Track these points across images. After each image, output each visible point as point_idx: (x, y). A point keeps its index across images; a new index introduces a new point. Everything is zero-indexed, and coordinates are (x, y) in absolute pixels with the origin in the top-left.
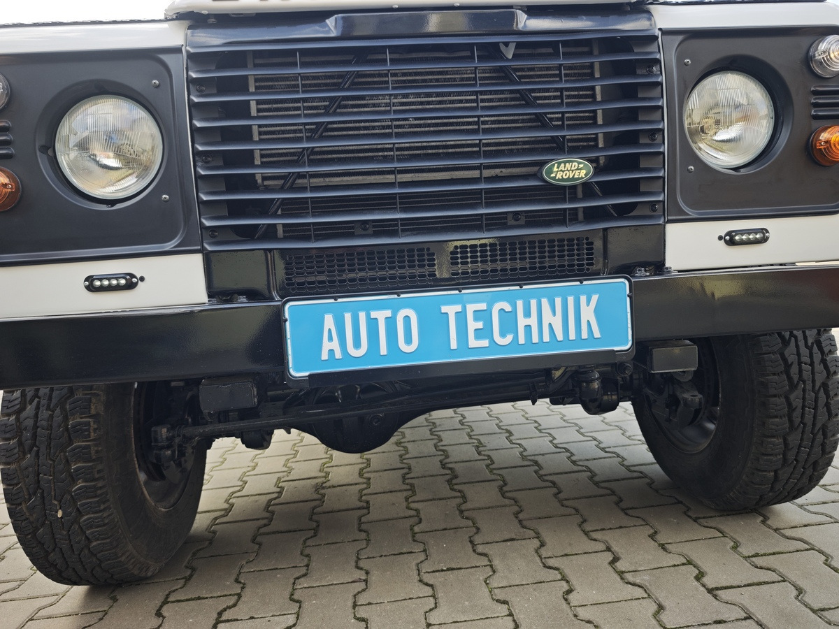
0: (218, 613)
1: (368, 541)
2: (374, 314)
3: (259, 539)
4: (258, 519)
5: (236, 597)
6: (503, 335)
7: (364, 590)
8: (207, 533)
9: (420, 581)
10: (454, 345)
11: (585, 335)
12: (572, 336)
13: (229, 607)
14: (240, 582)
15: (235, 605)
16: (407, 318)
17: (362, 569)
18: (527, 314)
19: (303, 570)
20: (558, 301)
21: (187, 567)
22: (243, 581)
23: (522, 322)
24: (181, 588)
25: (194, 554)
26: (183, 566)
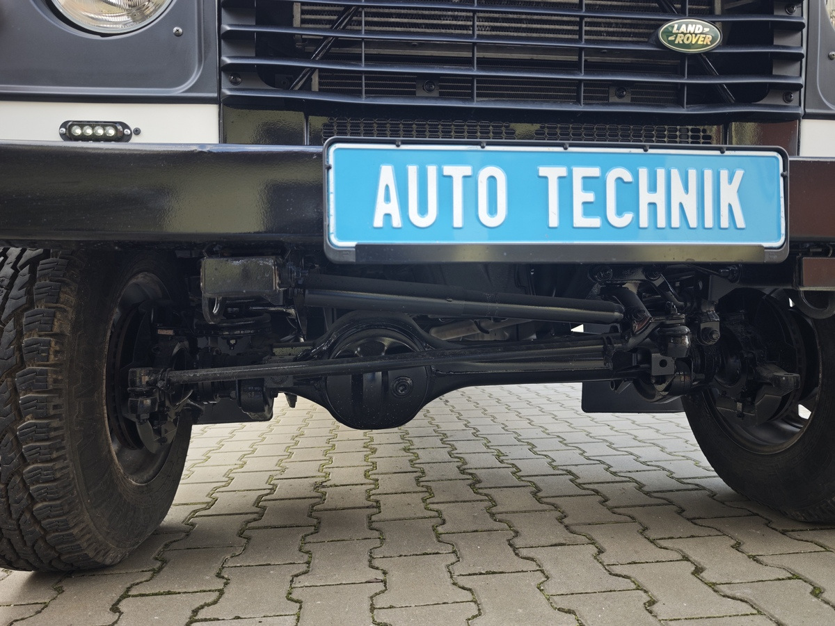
0: (193, 611)
1: (382, 540)
2: (448, 170)
3: (247, 533)
4: (247, 514)
5: (217, 593)
6: (619, 213)
7: (383, 592)
8: (183, 525)
9: (454, 584)
10: (554, 221)
11: (725, 222)
12: (709, 223)
13: (208, 605)
14: (223, 578)
15: (215, 602)
16: (492, 179)
17: (377, 568)
18: (653, 188)
19: (304, 568)
20: (692, 174)
21: (156, 559)
22: (226, 576)
23: (645, 197)
24: (147, 581)
25: (166, 546)
26: (151, 558)
